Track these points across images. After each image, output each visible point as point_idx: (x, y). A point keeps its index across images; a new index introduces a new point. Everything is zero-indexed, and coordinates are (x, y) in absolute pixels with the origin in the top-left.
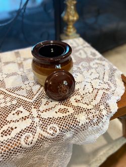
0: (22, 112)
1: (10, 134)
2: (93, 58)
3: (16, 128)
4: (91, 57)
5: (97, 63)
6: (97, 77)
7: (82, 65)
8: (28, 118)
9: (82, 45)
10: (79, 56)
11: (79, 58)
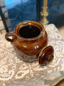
0: (25, 66)
1: (21, 76)
2: (58, 39)
3: (23, 73)
4: (57, 38)
5: (59, 42)
6: (59, 50)
7: (52, 43)
8: (28, 69)
9: (53, 31)
10: (51, 37)
11: (51, 38)
